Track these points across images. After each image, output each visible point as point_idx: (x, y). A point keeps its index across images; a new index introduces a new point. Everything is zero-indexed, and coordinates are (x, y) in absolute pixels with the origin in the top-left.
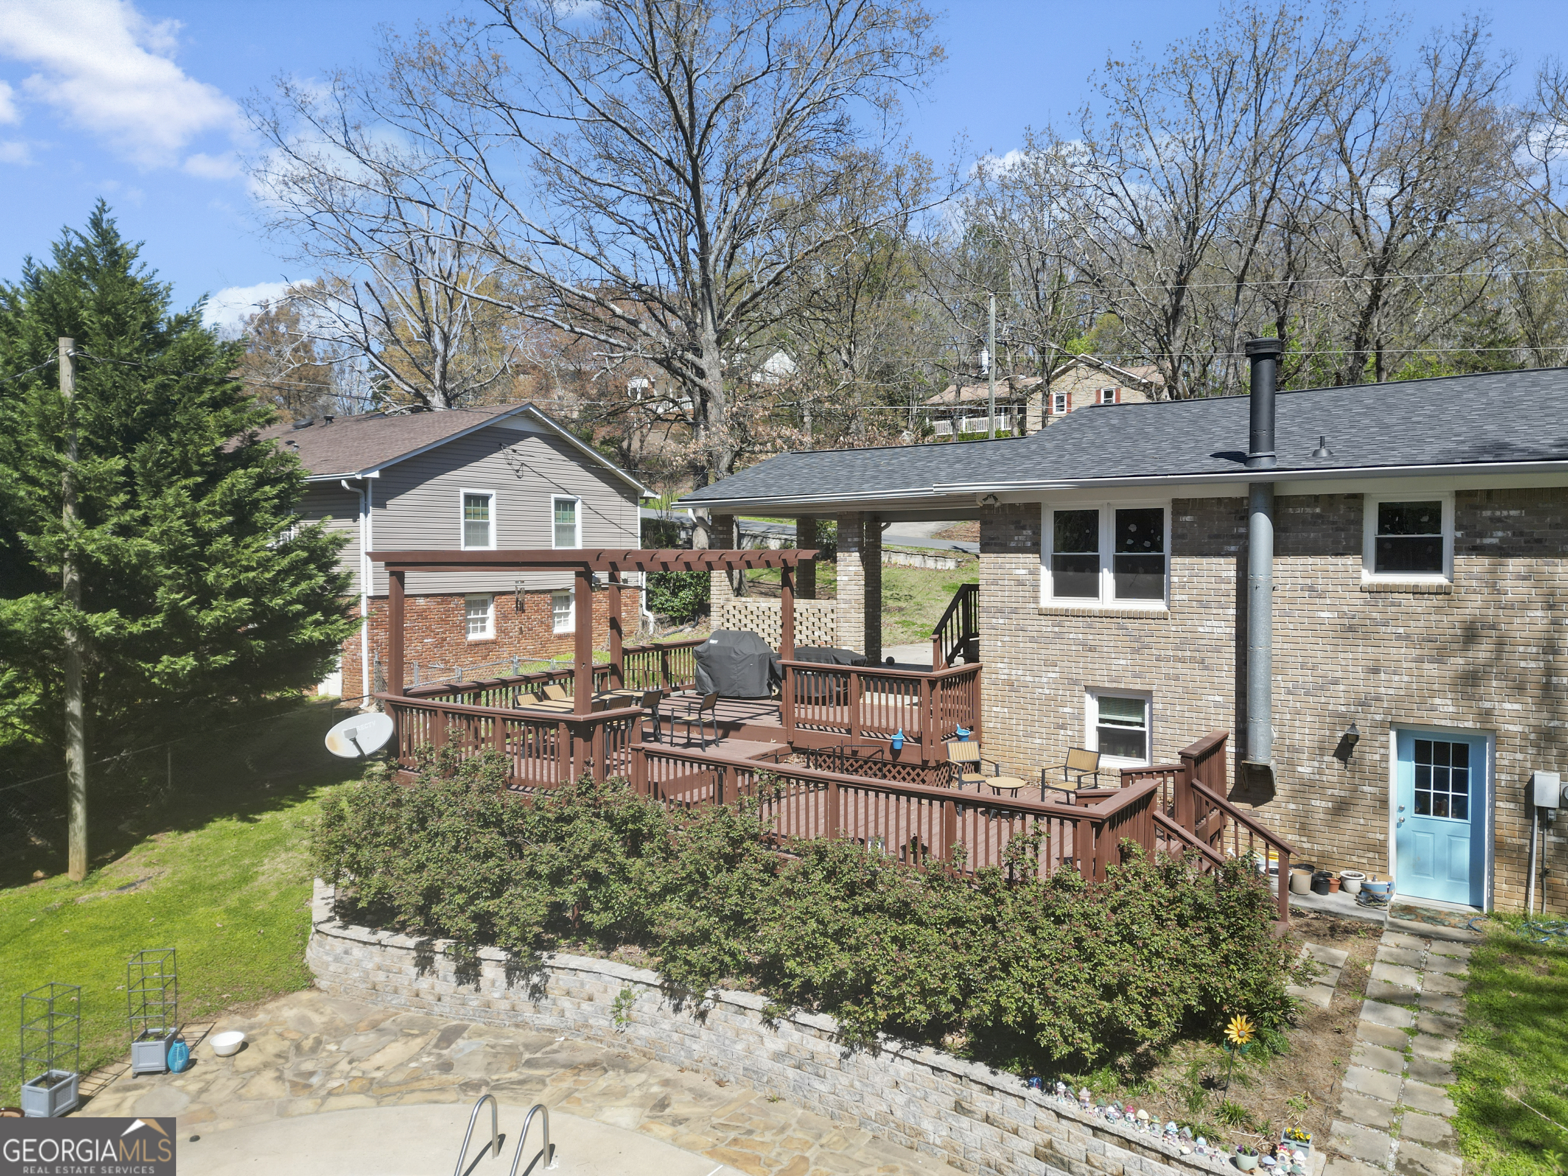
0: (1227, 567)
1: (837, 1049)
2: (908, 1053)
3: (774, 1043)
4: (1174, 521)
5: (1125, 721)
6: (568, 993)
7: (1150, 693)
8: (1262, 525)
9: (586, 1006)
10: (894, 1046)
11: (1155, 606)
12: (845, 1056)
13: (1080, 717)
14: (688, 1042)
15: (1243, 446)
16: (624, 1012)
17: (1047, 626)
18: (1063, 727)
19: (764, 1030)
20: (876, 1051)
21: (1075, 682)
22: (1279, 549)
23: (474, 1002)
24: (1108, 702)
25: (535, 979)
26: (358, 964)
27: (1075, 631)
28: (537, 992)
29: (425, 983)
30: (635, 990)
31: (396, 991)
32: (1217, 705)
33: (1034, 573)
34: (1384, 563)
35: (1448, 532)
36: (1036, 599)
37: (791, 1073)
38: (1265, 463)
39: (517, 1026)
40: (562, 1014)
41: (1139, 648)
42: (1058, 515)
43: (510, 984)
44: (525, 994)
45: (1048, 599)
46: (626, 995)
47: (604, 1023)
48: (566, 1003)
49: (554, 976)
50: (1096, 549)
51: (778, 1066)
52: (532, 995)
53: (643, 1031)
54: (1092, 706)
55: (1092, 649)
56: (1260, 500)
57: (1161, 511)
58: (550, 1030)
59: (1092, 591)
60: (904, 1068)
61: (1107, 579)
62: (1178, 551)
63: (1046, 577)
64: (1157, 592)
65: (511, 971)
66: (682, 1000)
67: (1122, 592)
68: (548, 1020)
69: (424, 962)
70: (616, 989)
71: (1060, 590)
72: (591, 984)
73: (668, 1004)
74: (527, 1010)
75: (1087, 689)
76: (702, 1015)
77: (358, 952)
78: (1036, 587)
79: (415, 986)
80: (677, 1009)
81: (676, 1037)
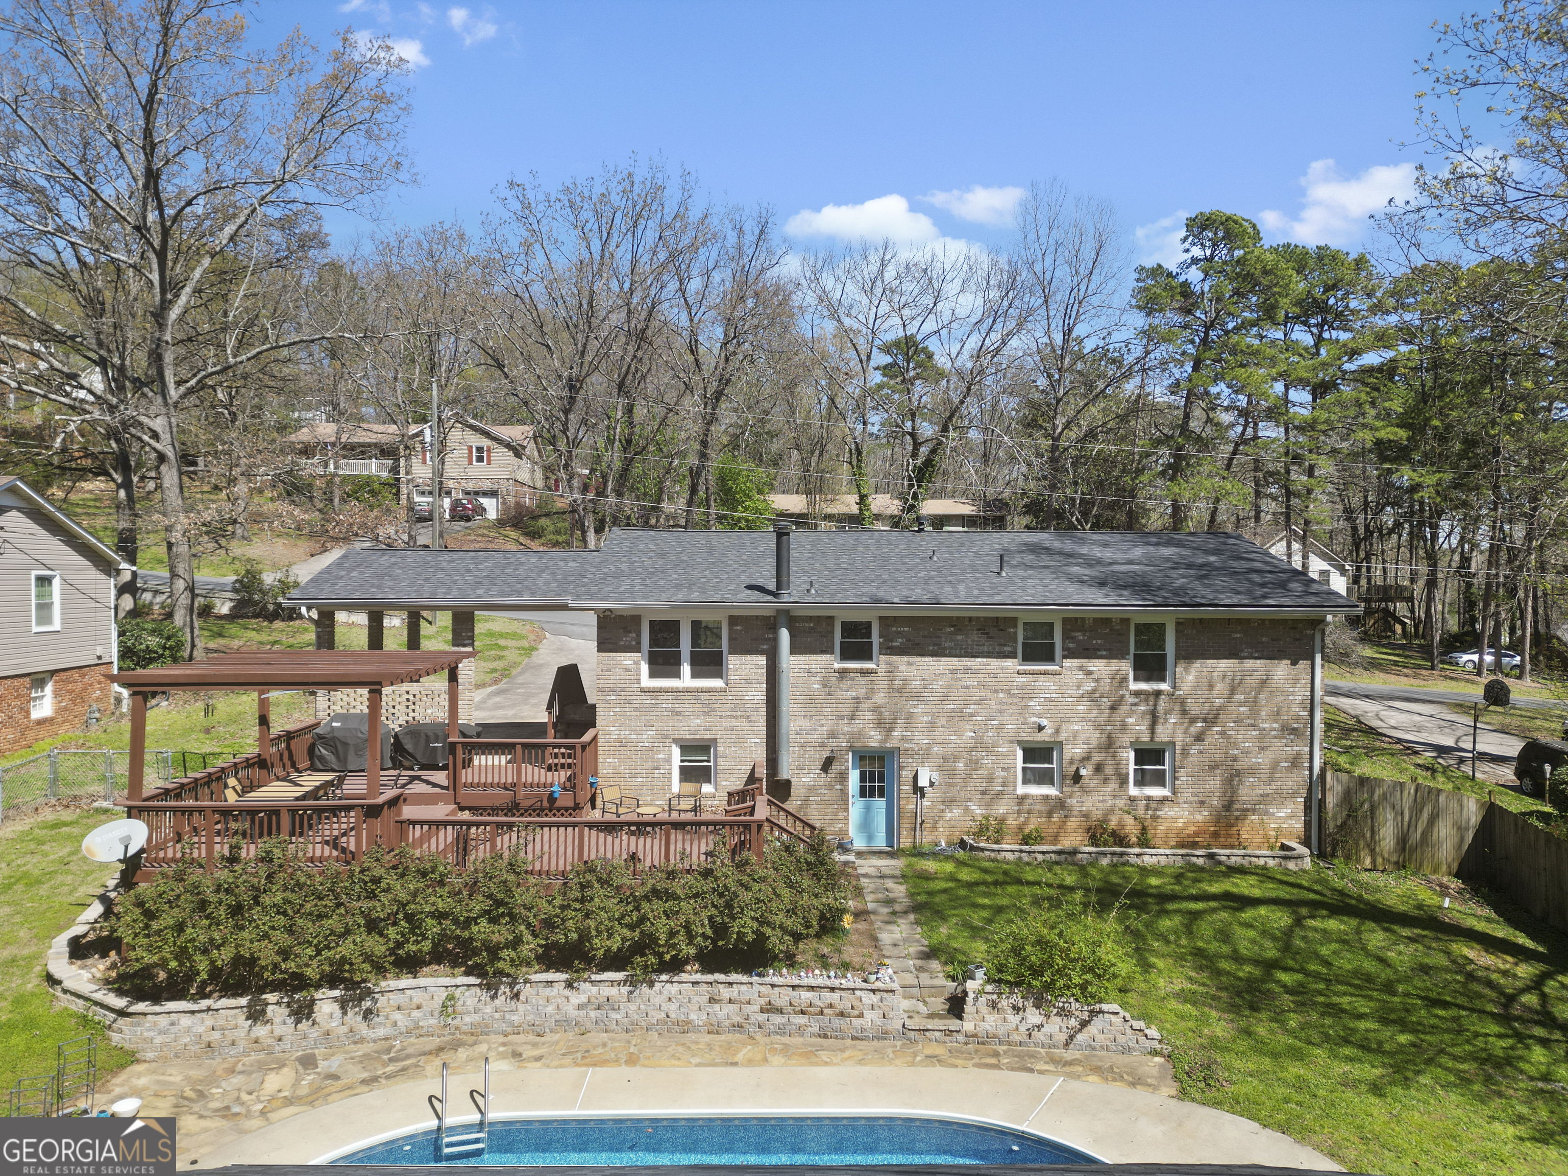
0: (762, 660)
1: (625, 990)
2: (676, 979)
3: (577, 998)
4: (730, 630)
5: (698, 762)
6: (399, 1008)
7: (715, 740)
8: (784, 635)
9: (416, 1014)
10: (664, 977)
11: (717, 683)
12: (631, 992)
13: (669, 761)
14: (507, 1016)
15: (772, 586)
16: (450, 1010)
17: (647, 699)
18: (658, 768)
19: (567, 992)
20: (651, 984)
21: (667, 737)
22: (794, 650)
23: (314, 1033)
24: (687, 748)
25: (367, 1004)
26: (188, 1030)
27: (666, 702)
28: (368, 1014)
29: (261, 1031)
30: (458, 993)
31: (233, 1043)
32: (756, 744)
33: (637, 663)
34: (846, 655)
35: (875, 639)
36: (639, 681)
37: (593, 1014)
38: (786, 598)
39: (356, 1043)
40: (395, 1024)
41: (708, 710)
42: (652, 623)
43: (345, 1013)
44: (359, 1018)
45: (646, 681)
46: (451, 998)
47: (433, 1021)
48: (397, 1016)
49: (382, 1001)
50: (678, 646)
51: (582, 1013)
52: (365, 1018)
53: (468, 1019)
54: (676, 752)
55: (678, 714)
56: (783, 619)
57: (720, 623)
58: (386, 1039)
59: (677, 675)
60: (674, 989)
61: (686, 669)
62: (733, 651)
63: (645, 668)
64: (719, 675)
65: (343, 1004)
66: (497, 990)
67: (694, 675)
68: (381, 1032)
69: (256, 1014)
70: (443, 994)
71: (653, 675)
72: (418, 997)
73: (485, 996)
74: (363, 1029)
75: (675, 741)
76: (516, 996)
77: (186, 1021)
78: (638, 673)
79: (253, 1035)
80: (494, 997)
81: (497, 1015)
